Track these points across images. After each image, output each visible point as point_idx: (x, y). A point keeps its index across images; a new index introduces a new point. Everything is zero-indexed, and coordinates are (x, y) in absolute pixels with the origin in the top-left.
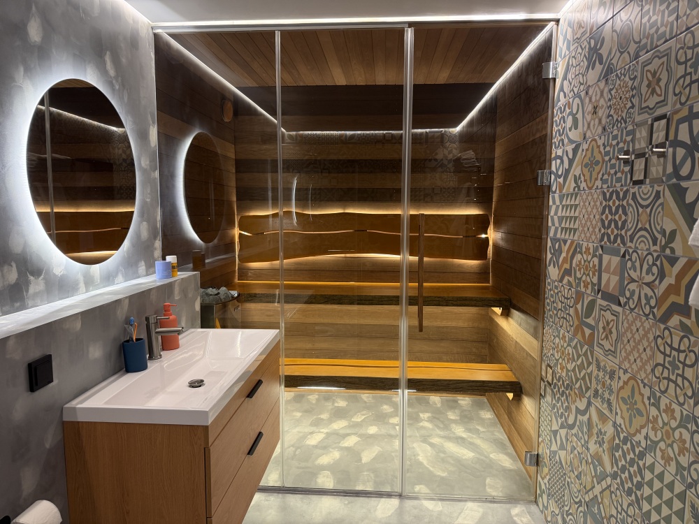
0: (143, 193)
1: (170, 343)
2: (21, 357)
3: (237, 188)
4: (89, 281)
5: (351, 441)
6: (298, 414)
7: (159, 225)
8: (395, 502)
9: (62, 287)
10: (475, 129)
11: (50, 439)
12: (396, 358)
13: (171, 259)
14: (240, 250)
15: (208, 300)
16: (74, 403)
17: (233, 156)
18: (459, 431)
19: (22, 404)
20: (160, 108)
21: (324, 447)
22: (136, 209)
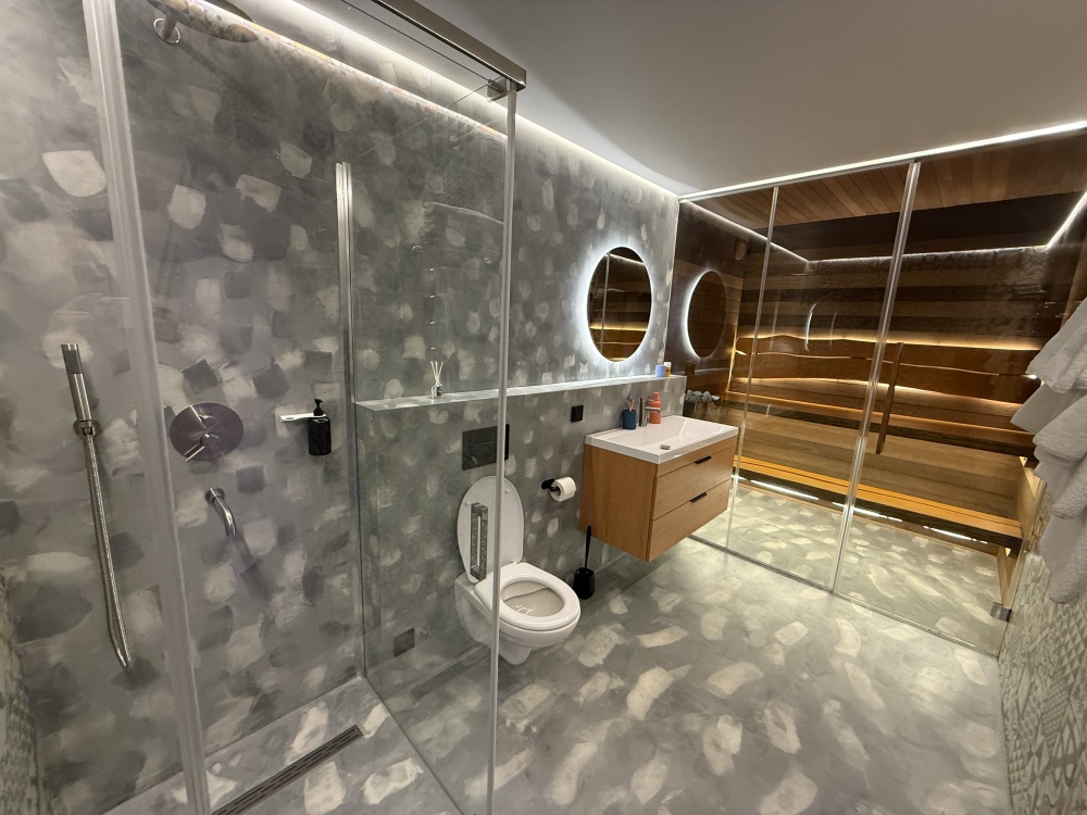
0: (655, 317)
1: (654, 419)
2: (571, 403)
3: (740, 315)
4: (612, 372)
5: (802, 542)
6: (761, 509)
7: (664, 341)
8: (824, 594)
9: (596, 372)
10: (1063, 245)
11: (577, 451)
12: (847, 478)
13: (668, 365)
14: (734, 366)
15: (692, 399)
16: (593, 436)
17: (741, 288)
18: (936, 573)
19: (567, 427)
20: (678, 256)
21: (774, 537)
22: (648, 330)
